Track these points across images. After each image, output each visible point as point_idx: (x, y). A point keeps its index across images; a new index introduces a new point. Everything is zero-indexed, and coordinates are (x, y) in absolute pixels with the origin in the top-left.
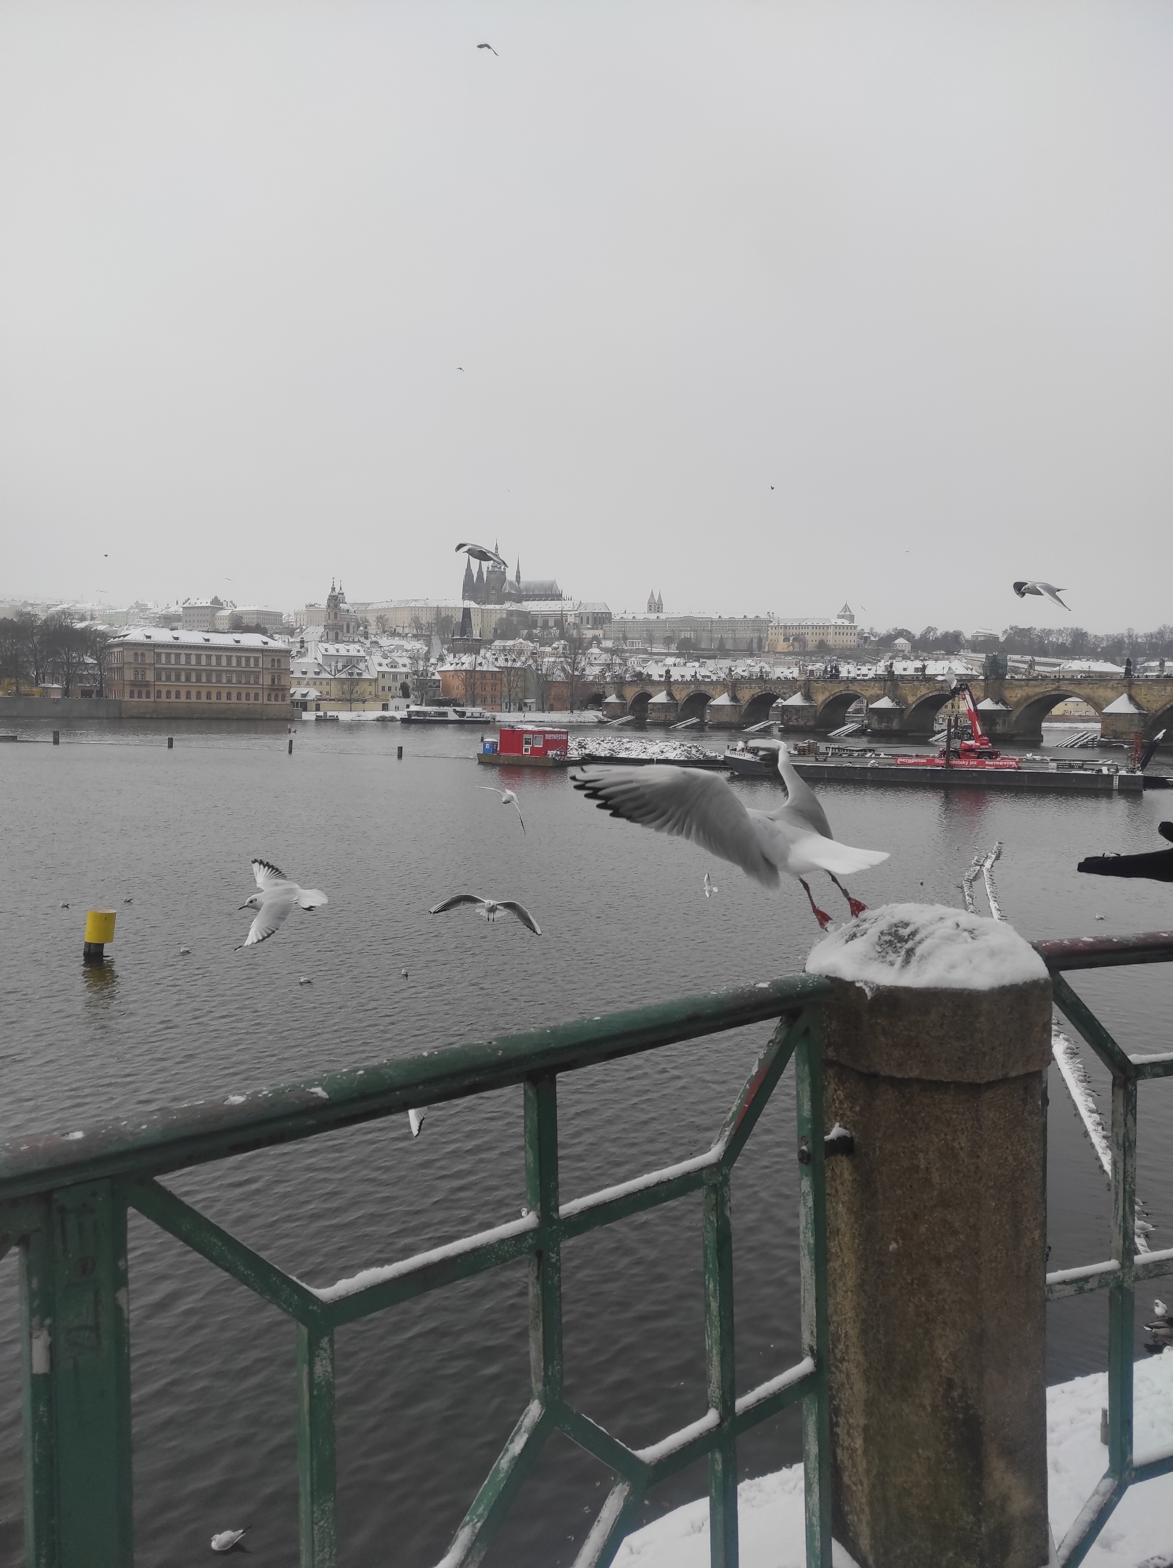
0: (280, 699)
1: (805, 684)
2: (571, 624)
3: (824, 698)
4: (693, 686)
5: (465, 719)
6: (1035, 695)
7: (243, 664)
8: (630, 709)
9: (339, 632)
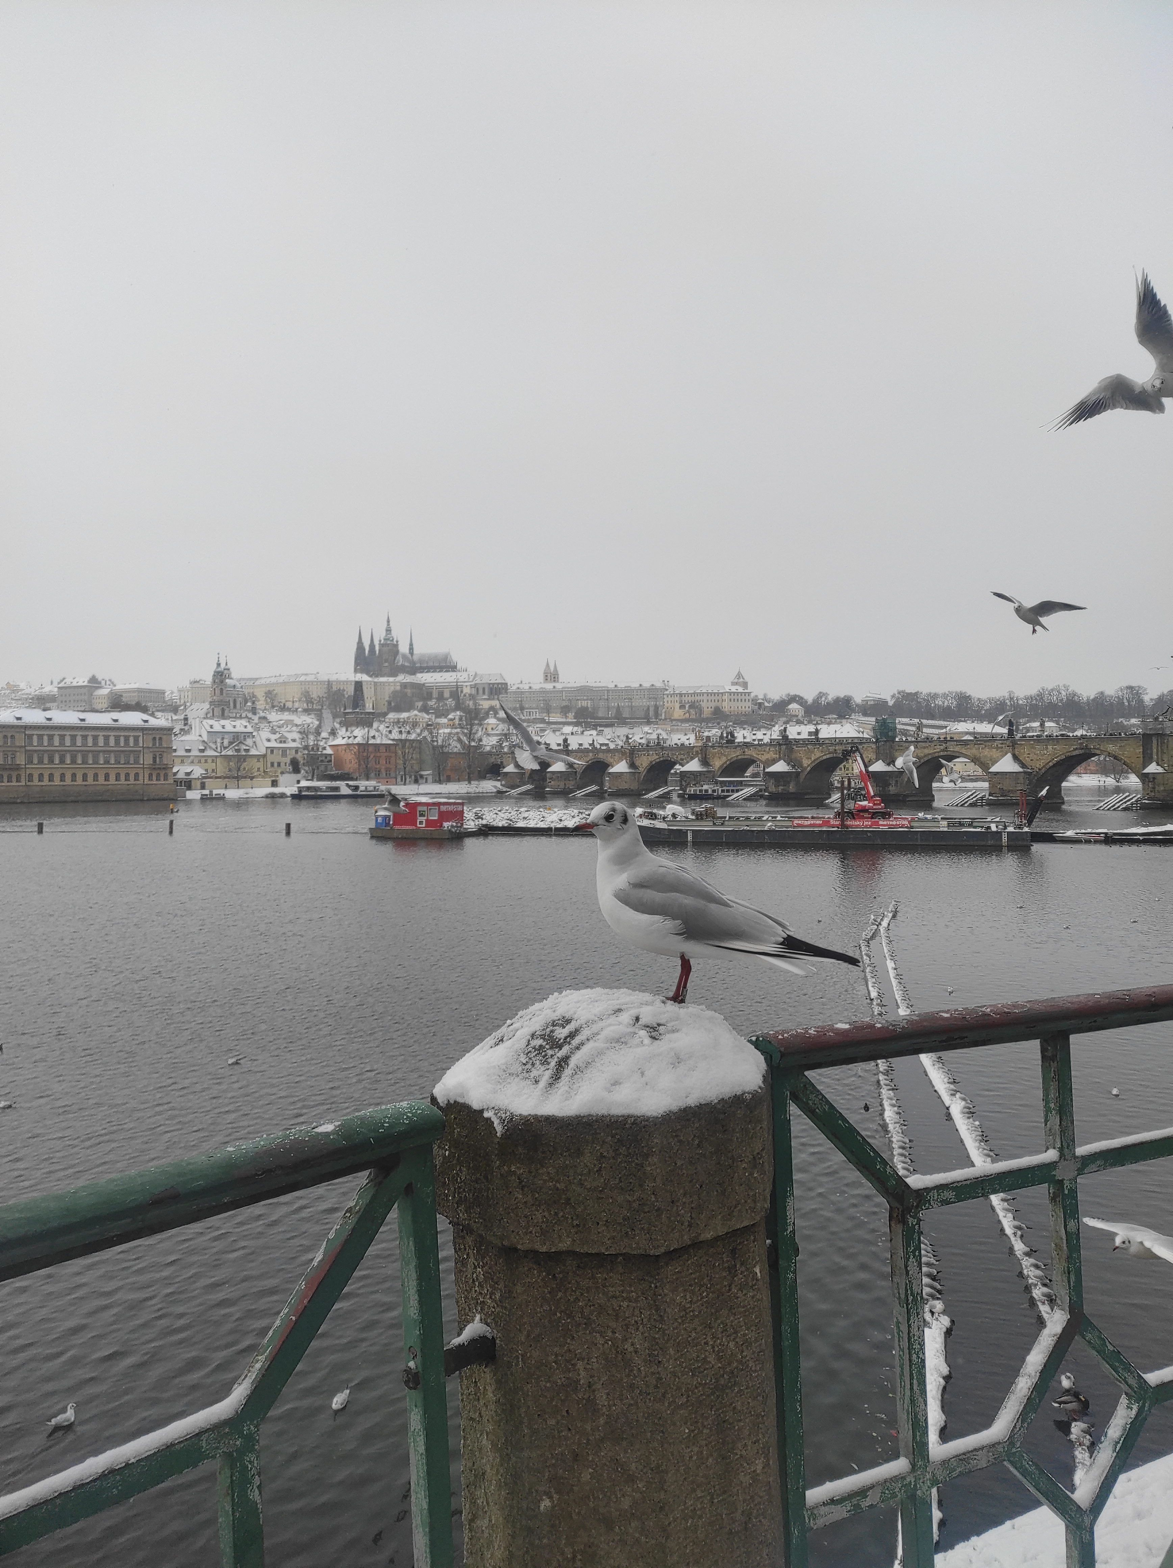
0: (162, 778)
1: (701, 750)
2: (467, 695)
3: (721, 763)
4: (591, 754)
5: (358, 793)
6: (925, 756)
7: (122, 744)
8: (528, 778)
9: (225, 707)
